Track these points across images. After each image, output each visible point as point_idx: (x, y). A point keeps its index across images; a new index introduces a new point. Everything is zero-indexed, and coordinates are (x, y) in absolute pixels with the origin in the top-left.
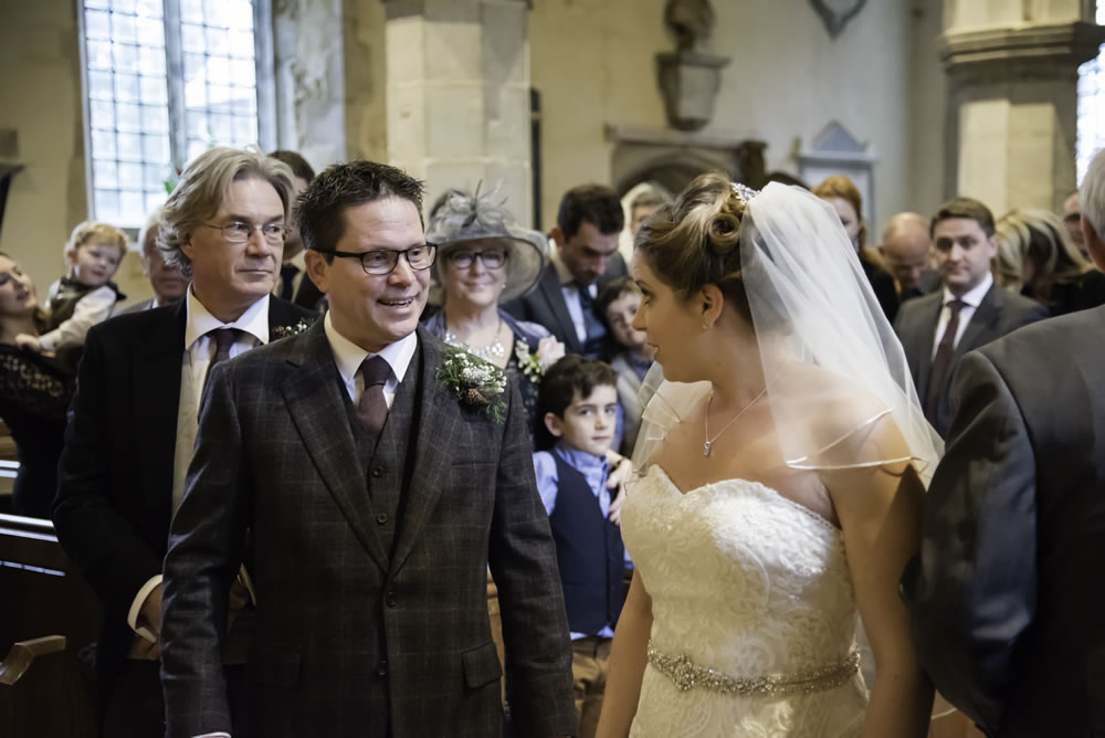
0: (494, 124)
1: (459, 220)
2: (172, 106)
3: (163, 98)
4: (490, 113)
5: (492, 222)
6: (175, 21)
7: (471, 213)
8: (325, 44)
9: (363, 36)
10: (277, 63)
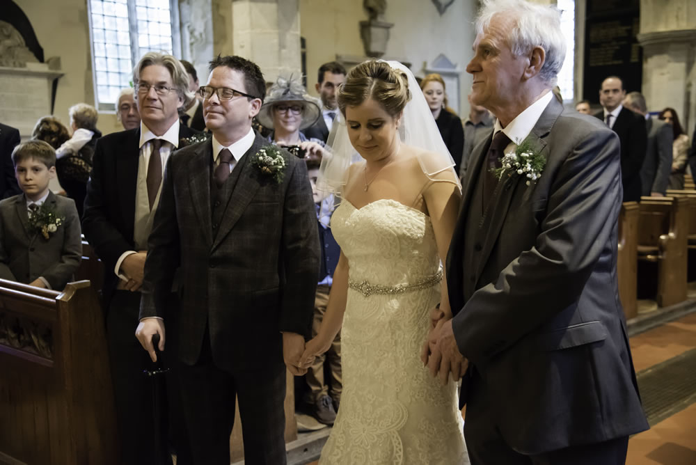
0: (284, 51)
1: (282, 91)
2: (132, 46)
3: (128, 42)
4: (282, 46)
5: (297, 93)
6: (133, 5)
7: (287, 88)
8: (204, 16)
9: (222, 12)
10: (181, 25)
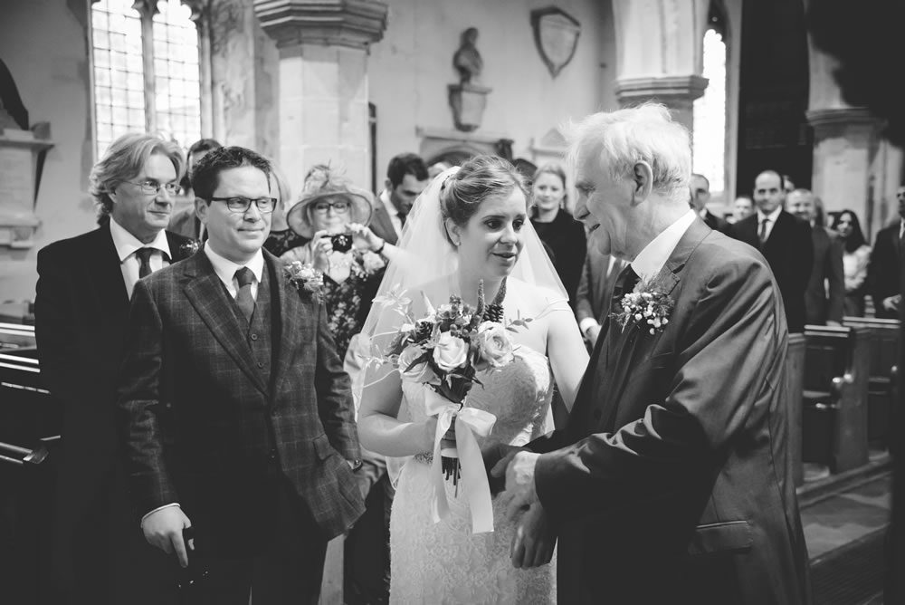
0: (345, 125)
1: (319, 184)
2: (147, 110)
3: (142, 105)
4: (343, 118)
5: (338, 184)
6: (150, 57)
7: (325, 179)
8: (243, 74)
9: (267, 68)
10: (213, 84)
